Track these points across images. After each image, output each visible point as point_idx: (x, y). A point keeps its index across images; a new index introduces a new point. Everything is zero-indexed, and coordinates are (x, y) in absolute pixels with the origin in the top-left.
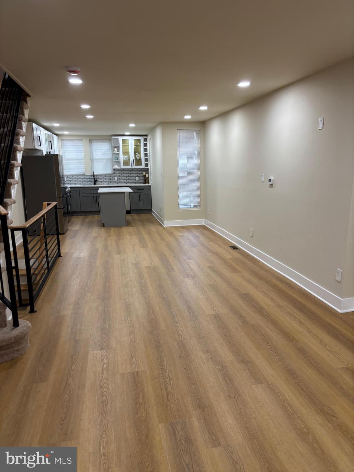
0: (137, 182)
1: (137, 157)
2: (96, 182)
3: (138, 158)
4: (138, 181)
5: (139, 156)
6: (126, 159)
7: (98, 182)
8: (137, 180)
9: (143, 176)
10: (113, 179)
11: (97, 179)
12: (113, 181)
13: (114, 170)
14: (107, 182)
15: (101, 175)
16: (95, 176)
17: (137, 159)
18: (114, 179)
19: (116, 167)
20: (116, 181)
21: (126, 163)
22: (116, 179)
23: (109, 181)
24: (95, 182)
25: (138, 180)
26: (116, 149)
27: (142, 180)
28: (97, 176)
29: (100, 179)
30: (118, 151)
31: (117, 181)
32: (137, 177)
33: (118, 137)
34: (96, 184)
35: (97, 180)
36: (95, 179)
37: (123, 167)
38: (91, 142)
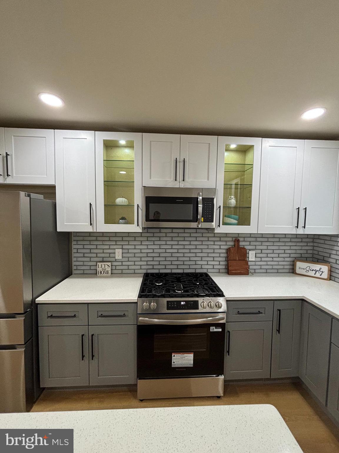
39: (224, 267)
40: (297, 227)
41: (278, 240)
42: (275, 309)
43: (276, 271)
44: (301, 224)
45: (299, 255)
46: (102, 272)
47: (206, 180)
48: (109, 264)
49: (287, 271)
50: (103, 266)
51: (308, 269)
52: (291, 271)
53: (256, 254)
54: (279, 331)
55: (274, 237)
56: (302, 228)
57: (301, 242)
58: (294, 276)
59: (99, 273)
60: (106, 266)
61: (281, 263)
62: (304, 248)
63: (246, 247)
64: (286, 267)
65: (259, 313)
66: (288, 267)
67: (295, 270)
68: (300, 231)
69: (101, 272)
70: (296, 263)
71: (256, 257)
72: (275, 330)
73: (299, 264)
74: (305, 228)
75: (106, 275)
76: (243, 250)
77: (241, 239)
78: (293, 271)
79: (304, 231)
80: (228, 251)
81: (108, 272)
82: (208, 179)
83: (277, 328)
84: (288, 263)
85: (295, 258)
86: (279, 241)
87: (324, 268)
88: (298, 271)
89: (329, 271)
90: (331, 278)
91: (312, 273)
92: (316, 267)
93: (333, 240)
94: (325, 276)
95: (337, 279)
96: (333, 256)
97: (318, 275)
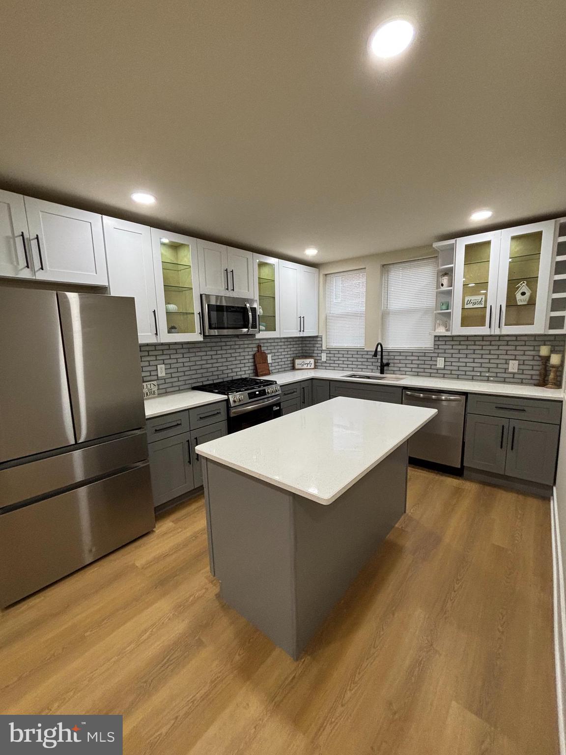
0: (512, 376)
1: (519, 296)
2: (385, 368)
3: (521, 300)
4: (514, 374)
5: (528, 294)
6: (476, 306)
7: (390, 368)
8: (510, 370)
9: (537, 358)
10: (431, 363)
11: (391, 361)
12: (433, 367)
13: (438, 338)
14: (413, 370)
15: (400, 353)
16: (384, 354)
18: (434, 363)
19: (441, 331)
20: (441, 369)
21: (472, 317)
22: (440, 363)
23: (420, 366)
24: (383, 368)
26: (445, 280)
28: (391, 354)
29: (396, 361)
30: (451, 284)
31: (444, 369)
32: (511, 362)
33: (452, 241)
34: (385, 372)
35: (388, 364)
36: (385, 361)
37: (458, 330)
38: (388, 271)
39: (252, 371)
40: (300, 331)
41: (283, 343)
43: (284, 369)
44: (302, 329)
46: (149, 394)
47: (247, 291)
48: (155, 383)
49: (289, 368)
50: (149, 386)
51: (303, 364)
52: (292, 368)
53: (273, 356)
54: (304, 402)
55: (281, 342)
57: (296, 344)
58: (295, 371)
59: (145, 395)
60: (152, 386)
61: (286, 363)
62: (297, 349)
63: (266, 352)
66: (290, 365)
67: (295, 367)
68: (301, 334)
69: (147, 394)
70: (295, 361)
71: (272, 359)
73: (297, 361)
74: (303, 332)
75: (153, 396)
76: (264, 354)
77: (262, 345)
78: (293, 368)
79: (303, 334)
80: (254, 355)
81: (154, 391)
82: (249, 291)
83: (302, 400)
84: (290, 362)
85: (294, 357)
86: (284, 345)
87: (312, 361)
88: (297, 367)
89: (315, 363)
90: (316, 367)
91: (305, 367)
92: (307, 361)
93: (315, 339)
94: (313, 366)
95: (319, 367)
96: (315, 352)
97: (309, 367)
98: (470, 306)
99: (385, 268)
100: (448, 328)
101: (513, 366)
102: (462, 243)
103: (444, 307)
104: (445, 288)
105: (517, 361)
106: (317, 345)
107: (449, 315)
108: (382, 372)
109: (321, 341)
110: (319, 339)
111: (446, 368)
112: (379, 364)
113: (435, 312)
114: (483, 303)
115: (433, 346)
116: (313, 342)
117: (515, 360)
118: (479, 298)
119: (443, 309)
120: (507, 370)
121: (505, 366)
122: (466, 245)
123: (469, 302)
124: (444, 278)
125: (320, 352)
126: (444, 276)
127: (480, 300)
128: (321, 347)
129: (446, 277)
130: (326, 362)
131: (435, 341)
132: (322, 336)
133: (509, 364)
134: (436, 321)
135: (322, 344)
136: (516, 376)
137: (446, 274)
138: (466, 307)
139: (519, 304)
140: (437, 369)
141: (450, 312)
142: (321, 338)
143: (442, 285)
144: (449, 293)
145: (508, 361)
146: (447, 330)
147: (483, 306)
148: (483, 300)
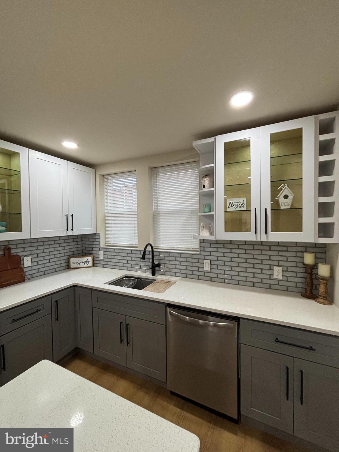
0: (276, 282)
1: (281, 200)
2: (157, 269)
3: (285, 204)
4: (279, 280)
5: (291, 197)
6: (238, 209)
7: (161, 269)
8: (275, 277)
9: (300, 265)
10: (198, 265)
11: (161, 262)
12: (200, 269)
13: (203, 242)
14: (182, 271)
17: (282, 207)
18: (201, 265)
19: (205, 234)
20: (207, 272)
22: (207, 266)
23: (188, 268)
24: (155, 268)
25: (280, 277)
26: (206, 182)
27: (297, 280)
28: (161, 254)
29: (166, 262)
30: (212, 185)
31: (211, 272)
32: (275, 268)
33: (211, 140)
35: (159, 265)
36: (156, 262)
38: (156, 175)
40: (67, 230)
41: (53, 242)
42: (53, 301)
43: (54, 270)
44: (70, 227)
45: (72, 253)
49: (64, 268)
51: (79, 262)
52: (67, 267)
53: (31, 259)
54: (57, 319)
55: (49, 241)
56: (71, 231)
57: (73, 242)
58: (70, 271)
61: (57, 263)
62: (75, 246)
63: (19, 254)
64: (62, 265)
65: (38, 311)
66: (64, 264)
67: (70, 266)
68: (70, 233)
70: (70, 260)
71: (32, 262)
72: (54, 320)
73: (73, 260)
74: (73, 230)
78: (68, 267)
79: (73, 233)
83: (56, 317)
84: (64, 261)
85: (69, 255)
86: (54, 244)
87: (90, 259)
88: (72, 266)
89: (93, 260)
90: (94, 265)
91: (82, 265)
92: (85, 259)
93: (94, 237)
94: (90, 264)
95: (98, 265)
96: (94, 249)
97: (86, 265)
98: (232, 209)
99: (154, 171)
100: (212, 232)
101: (278, 273)
102: (221, 141)
103: (207, 209)
104: (207, 189)
105: (281, 268)
106: (96, 243)
107: (212, 218)
108: (153, 274)
109: (99, 238)
110: (97, 237)
111: (213, 271)
112: (150, 264)
113: (199, 214)
114: (245, 206)
115: (199, 247)
116: (91, 240)
117: (279, 266)
118: (241, 200)
119: (206, 211)
120: (271, 276)
121: (270, 272)
122: (225, 143)
123: (231, 205)
124: (205, 179)
125: (98, 249)
126: (205, 177)
127: (242, 203)
128: (99, 245)
129: (207, 179)
130: (103, 260)
131: (200, 243)
132: (99, 233)
133: (273, 270)
134: (200, 224)
135: (99, 242)
136: (281, 283)
137: (207, 176)
138: (229, 209)
139: (282, 208)
140: (205, 272)
141: (213, 215)
142: (99, 236)
143: (204, 186)
144: (211, 195)
145: (272, 266)
146: (211, 234)
147: (245, 209)
148: (245, 202)
